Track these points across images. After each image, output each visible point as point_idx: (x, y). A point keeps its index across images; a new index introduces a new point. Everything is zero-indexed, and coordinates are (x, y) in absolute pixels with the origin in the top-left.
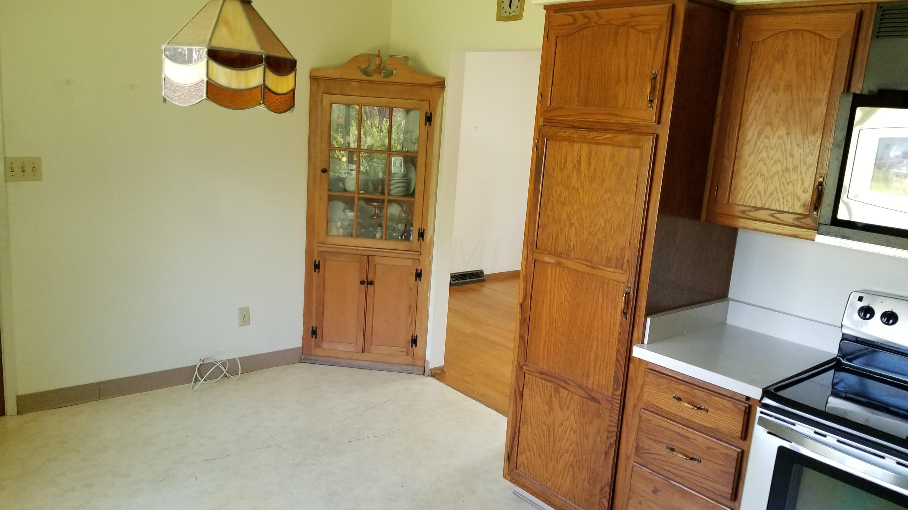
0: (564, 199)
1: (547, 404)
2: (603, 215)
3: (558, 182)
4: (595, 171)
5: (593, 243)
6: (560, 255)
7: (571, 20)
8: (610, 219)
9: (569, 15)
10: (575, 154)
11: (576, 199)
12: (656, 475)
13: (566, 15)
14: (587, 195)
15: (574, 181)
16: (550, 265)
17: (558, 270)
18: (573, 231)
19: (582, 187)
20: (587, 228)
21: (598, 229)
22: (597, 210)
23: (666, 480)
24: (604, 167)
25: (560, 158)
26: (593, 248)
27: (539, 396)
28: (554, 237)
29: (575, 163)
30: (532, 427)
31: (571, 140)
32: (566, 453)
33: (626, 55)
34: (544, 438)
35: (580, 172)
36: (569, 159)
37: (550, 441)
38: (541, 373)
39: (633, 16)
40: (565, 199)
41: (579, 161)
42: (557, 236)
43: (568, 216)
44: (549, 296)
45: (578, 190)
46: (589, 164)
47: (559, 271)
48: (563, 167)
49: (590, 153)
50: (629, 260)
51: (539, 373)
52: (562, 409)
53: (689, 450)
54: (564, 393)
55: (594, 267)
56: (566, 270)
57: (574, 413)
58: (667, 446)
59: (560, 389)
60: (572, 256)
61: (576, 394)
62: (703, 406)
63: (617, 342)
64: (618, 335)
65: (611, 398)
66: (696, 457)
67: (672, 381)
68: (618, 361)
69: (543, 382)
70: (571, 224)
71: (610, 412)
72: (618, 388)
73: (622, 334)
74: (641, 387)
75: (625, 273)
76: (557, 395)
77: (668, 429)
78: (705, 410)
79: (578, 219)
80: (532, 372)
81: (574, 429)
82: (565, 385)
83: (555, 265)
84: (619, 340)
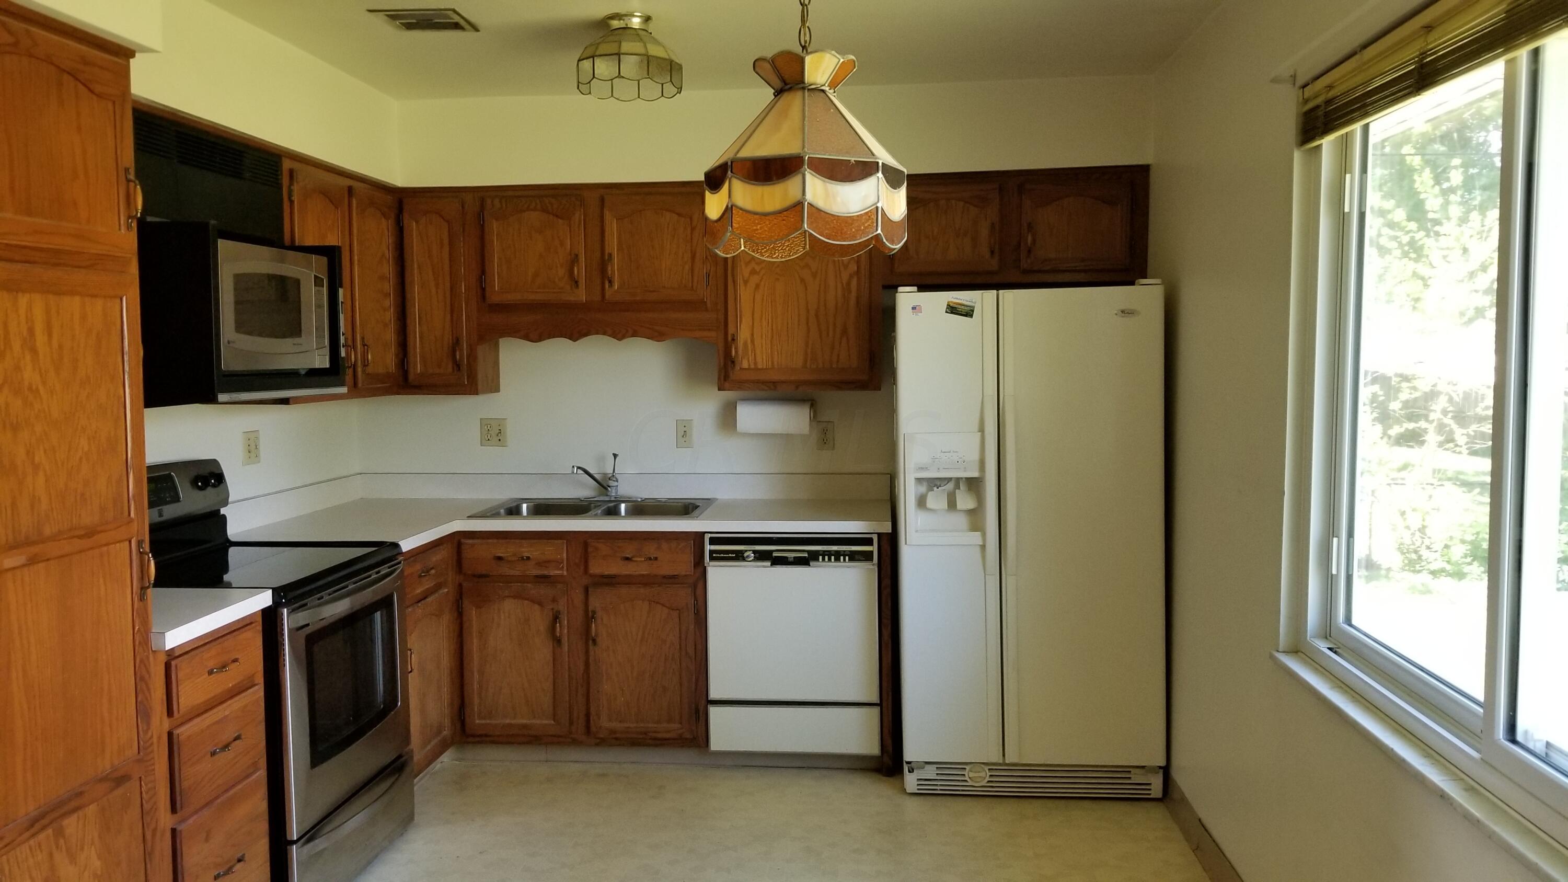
2: (84, 429)
4: (61, 347)
5: (76, 489)
6: (27, 542)
8: (96, 432)
10: (23, 317)
11: (36, 411)
14: (55, 397)
15: (29, 375)
16: (9, 575)
17: (27, 575)
18: (41, 479)
19: (44, 383)
20: (62, 463)
21: (81, 458)
22: (74, 421)
24: (73, 336)
26: (78, 498)
29: (24, 334)
31: (12, 288)
33: (79, 129)
35: (37, 353)
36: (13, 328)
39: (85, 62)
41: (31, 331)
42: (14, 505)
43: (28, 453)
45: (37, 390)
46: (50, 335)
47: (30, 575)
49: (48, 312)
50: (134, 496)
51: (27, 829)
52: (73, 859)
53: (228, 734)
54: (71, 824)
55: (90, 533)
56: (41, 565)
57: (93, 843)
58: (210, 754)
59: (66, 822)
60: (47, 531)
61: (92, 802)
62: (233, 658)
63: (137, 648)
64: (135, 635)
65: (141, 754)
66: (236, 735)
67: (203, 652)
68: (141, 680)
69: (32, 842)
70: (36, 467)
71: (145, 777)
72: (148, 728)
73: (142, 630)
74: (162, 700)
75: (131, 521)
76: (62, 841)
77: (208, 727)
78: (235, 660)
79: (45, 451)
80: (13, 841)
81: (99, 873)
82: (73, 804)
83: (24, 566)
84: (140, 643)
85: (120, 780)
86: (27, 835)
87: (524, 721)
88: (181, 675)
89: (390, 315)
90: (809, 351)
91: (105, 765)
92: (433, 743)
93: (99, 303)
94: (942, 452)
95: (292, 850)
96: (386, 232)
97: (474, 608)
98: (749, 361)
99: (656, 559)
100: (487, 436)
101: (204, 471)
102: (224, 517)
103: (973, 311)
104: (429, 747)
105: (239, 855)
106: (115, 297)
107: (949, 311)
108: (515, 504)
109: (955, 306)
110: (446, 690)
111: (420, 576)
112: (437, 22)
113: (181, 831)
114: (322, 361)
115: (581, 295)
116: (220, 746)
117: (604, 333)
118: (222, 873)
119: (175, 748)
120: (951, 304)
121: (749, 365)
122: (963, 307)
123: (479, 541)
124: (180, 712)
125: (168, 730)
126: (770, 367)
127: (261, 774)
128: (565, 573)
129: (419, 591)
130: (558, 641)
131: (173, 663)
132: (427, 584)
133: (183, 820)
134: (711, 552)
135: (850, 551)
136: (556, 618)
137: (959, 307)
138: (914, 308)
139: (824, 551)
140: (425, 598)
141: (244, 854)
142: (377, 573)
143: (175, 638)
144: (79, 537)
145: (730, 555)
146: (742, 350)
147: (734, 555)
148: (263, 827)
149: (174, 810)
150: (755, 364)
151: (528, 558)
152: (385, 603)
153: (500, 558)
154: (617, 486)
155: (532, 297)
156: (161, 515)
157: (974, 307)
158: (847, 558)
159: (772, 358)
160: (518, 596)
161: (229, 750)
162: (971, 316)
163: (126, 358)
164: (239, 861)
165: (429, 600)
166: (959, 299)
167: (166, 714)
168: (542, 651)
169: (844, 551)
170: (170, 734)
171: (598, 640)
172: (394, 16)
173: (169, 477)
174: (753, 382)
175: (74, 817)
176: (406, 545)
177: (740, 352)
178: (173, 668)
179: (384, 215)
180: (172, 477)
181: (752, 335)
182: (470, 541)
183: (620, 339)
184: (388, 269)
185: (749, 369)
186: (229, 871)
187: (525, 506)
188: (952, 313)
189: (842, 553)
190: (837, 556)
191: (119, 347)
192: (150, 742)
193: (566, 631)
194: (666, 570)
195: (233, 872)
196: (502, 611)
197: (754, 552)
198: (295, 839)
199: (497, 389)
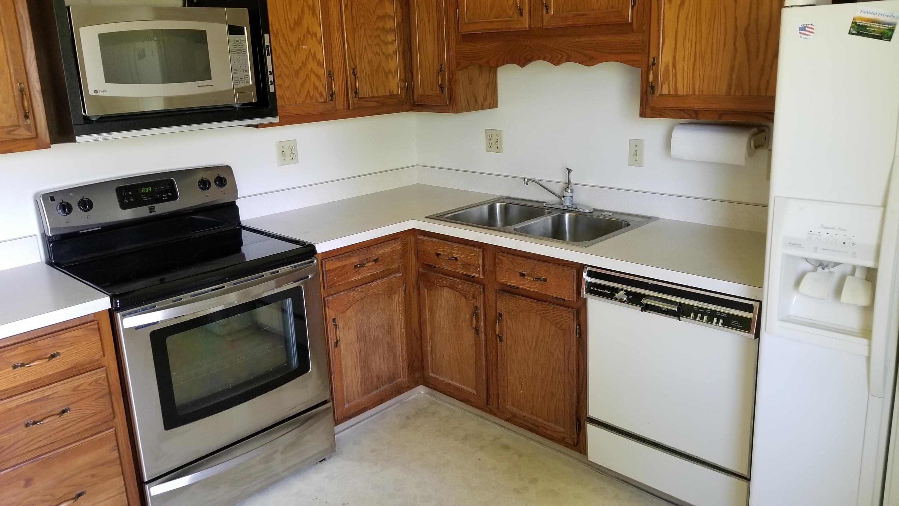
12: (21, 467)
23: (36, 461)
58: (23, 425)
62: (52, 353)
78: (54, 355)
87: (458, 385)
90: (735, 76)
94: (822, 226)
97: (426, 290)
98: (669, 87)
99: (545, 280)
100: (490, 144)
101: (210, 176)
102: (237, 208)
103: (892, 30)
107: (854, 32)
109: (864, 23)
114: (244, 97)
115: (525, 23)
116: (38, 419)
117: (544, 59)
120: (858, 21)
121: (669, 91)
122: (877, 25)
123: (428, 239)
126: (691, 94)
128: (481, 276)
130: (476, 330)
132: (364, 274)
134: (589, 284)
135: (728, 314)
136: (474, 312)
137: (872, 25)
138: (802, 29)
139: (699, 308)
140: (365, 284)
145: (606, 291)
146: (663, 75)
147: (610, 292)
150: (676, 89)
151: (457, 259)
153: (439, 255)
154: (572, 197)
155: (489, 26)
156: (152, 210)
157: (894, 24)
158: (721, 321)
159: (694, 83)
160: (452, 287)
162: (889, 38)
165: (373, 284)
166: (872, 13)
168: (469, 336)
169: (721, 313)
171: (504, 338)
173: (172, 183)
174: (673, 109)
177: (660, 77)
180: (171, 181)
181: (674, 58)
182: (422, 237)
183: (557, 64)
185: (669, 95)
188: (859, 34)
189: (718, 314)
190: (712, 316)
193: (483, 324)
194: (552, 293)
196: (442, 297)
197: (628, 293)
198: (146, 481)
199: (494, 105)
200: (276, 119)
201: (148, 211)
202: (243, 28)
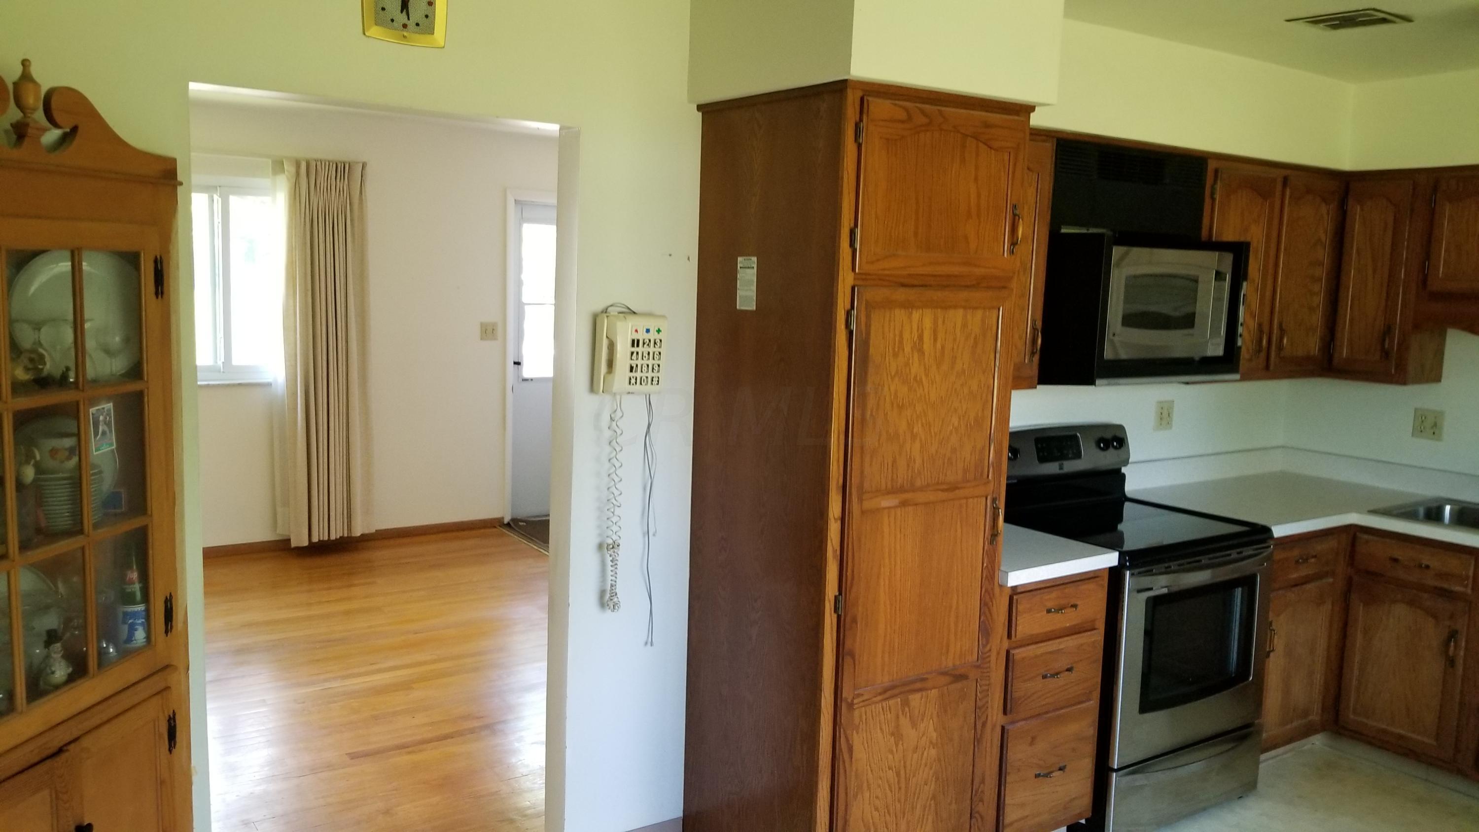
0: (901, 401)
1: (893, 734)
2: (956, 410)
3: (891, 375)
4: (943, 347)
5: (945, 454)
6: (902, 490)
7: (903, 115)
8: (966, 413)
9: (900, 106)
10: (915, 327)
11: (918, 395)
13: (895, 105)
14: (934, 386)
15: (916, 368)
16: (886, 511)
17: (899, 514)
18: (917, 445)
19: (927, 375)
20: (936, 434)
21: (951, 432)
22: (948, 404)
23: (1041, 719)
24: (955, 340)
25: (892, 335)
26: (946, 461)
27: (879, 731)
28: (890, 465)
29: (915, 340)
30: (870, 791)
31: (908, 306)
32: (925, 786)
33: (976, 179)
34: (891, 791)
35: (923, 353)
36: (906, 335)
37: (900, 788)
38: (885, 691)
39: (987, 125)
40: (903, 399)
41: (921, 337)
42: (894, 461)
43: (909, 425)
44: (887, 561)
45: (921, 380)
46: (935, 340)
47: (901, 515)
48: (898, 349)
49: (935, 322)
50: (993, 463)
51: (880, 694)
52: (914, 725)
53: (1063, 663)
54: (915, 699)
55: (953, 488)
56: (911, 508)
57: (932, 718)
58: (1042, 676)
59: (911, 697)
60: (918, 483)
61: (935, 688)
62: (1072, 603)
63: (983, 581)
64: (984, 570)
65: (979, 661)
66: (1069, 666)
67: (1043, 593)
68: (985, 605)
69: (884, 704)
70: (914, 437)
71: (981, 680)
72: (988, 642)
73: (990, 566)
74: (1004, 624)
75: (989, 482)
76: (907, 709)
77: (1042, 655)
78: (1075, 606)
79: (922, 426)
80: (869, 699)
81: (934, 741)
82: (918, 685)
83: (896, 507)
84: (986, 576)
85: (962, 677)
86: (879, 698)
87: (1402, 732)
88: (1020, 608)
89: (1319, 300)
91: (949, 662)
92: (1295, 724)
93: (979, 314)
95: (1111, 777)
96: (1326, 216)
97: (1362, 604)
100: (1420, 428)
101: (1108, 435)
102: (1124, 476)
104: (1289, 727)
105: (1062, 765)
106: (993, 308)
108: (1435, 505)
110: (1319, 678)
111: (1297, 562)
112: (1360, 21)
113: (1008, 730)
114: (1216, 349)
116: (1052, 672)
118: (1042, 774)
119: (1011, 664)
123: (1375, 538)
124: (1017, 637)
125: (1007, 648)
127: (1094, 703)
128: (1469, 591)
129: (1294, 576)
130: (1451, 662)
131: (1015, 597)
132: (1304, 571)
133: (1013, 722)
136: (1453, 635)
140: (1302, 584)
141: (1066, 766)
142: (1238, 553)
143: (1017, 578)
144: (943, 490)
148: (1089, 749)
149: (1005, 712)
151: (1427, 567)
152: (1248, 582)
153: (1395, 560)
156: (1061, 468)
160: (1411, 603)
161: (1058, 677)
163: (998, 356)
164: (1060, 769)
165: (1308, 586)
167: (1007, 636)
168: (1431, 668)
170: (1008, 652)
172: (1316, 21)
175: (918, 696)
176: (1279, 531)
178: (1015, 601)
179: (1324, 200)
180: (1076, 436)
182: (1366, 537)
184: (1324, 255)
186: (1047, 775)
187: (1448, 508)
191: (993, 347)
192: (988, 654)
193: (1462, 653)
195: (1051, 777)
196: (1391, 615)
198: (1116, 768)
199: (1437, 379)
200: (1237, 376)
201: (1058, 467)
202: (1226, 275)
